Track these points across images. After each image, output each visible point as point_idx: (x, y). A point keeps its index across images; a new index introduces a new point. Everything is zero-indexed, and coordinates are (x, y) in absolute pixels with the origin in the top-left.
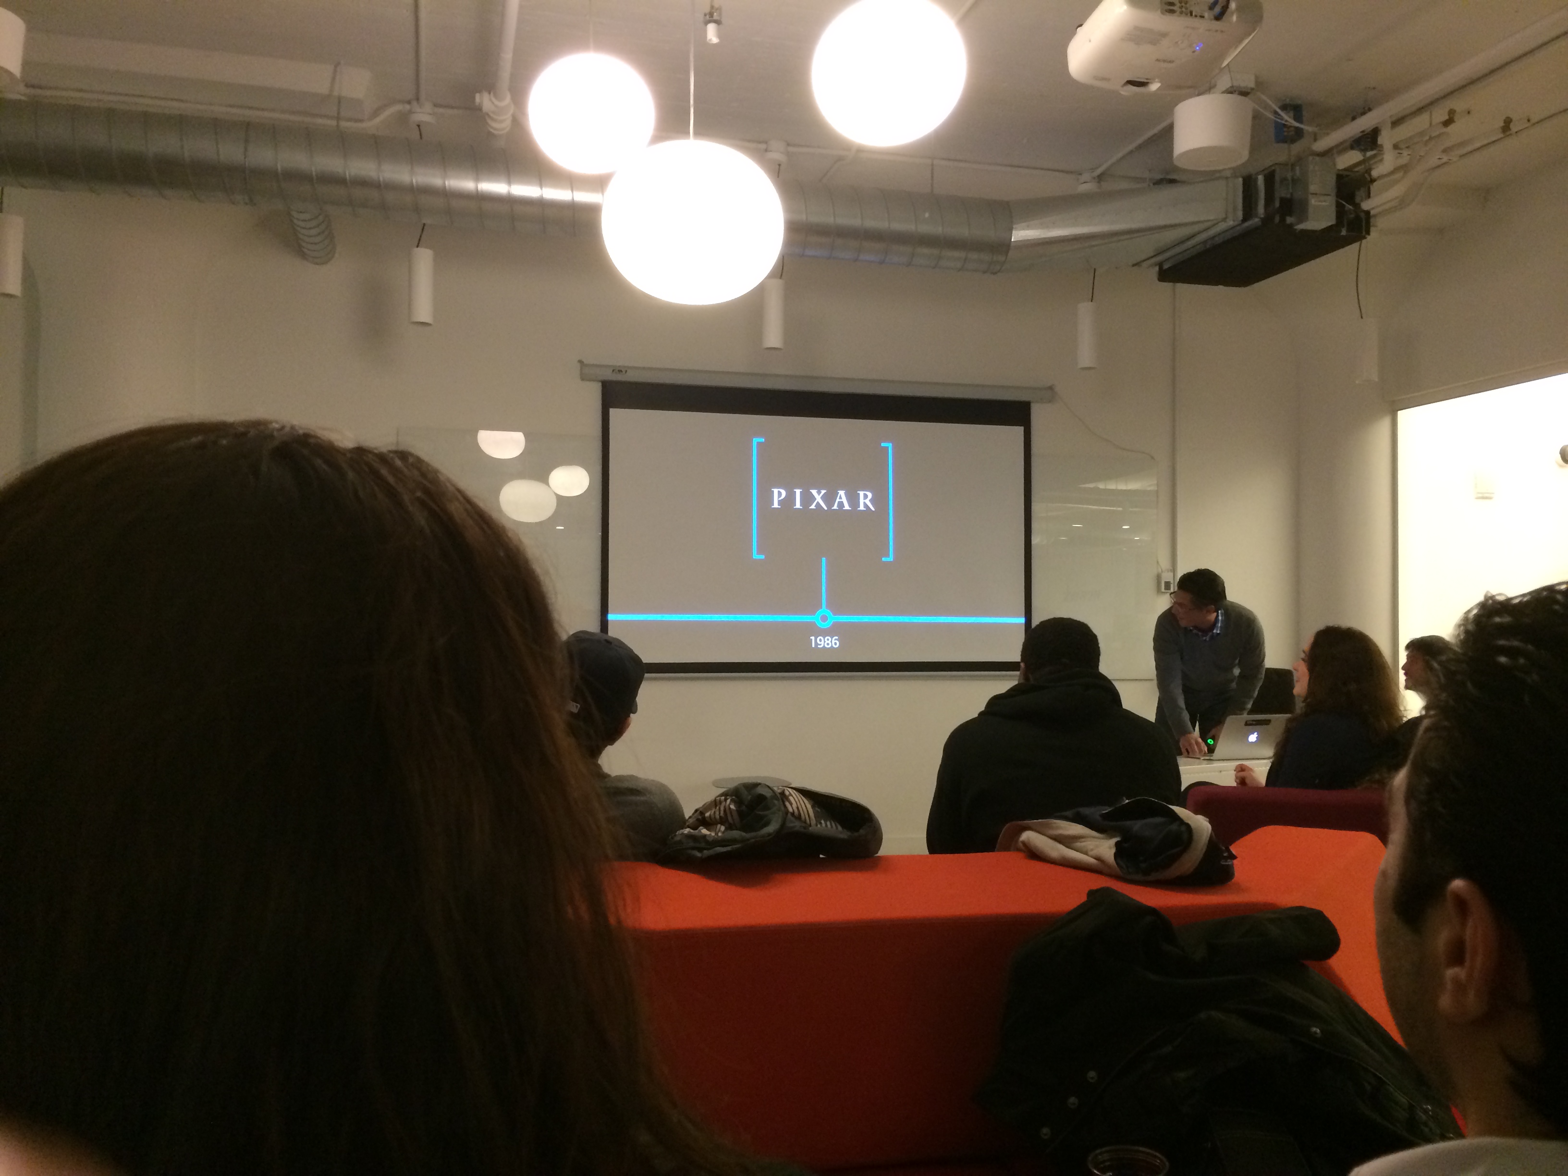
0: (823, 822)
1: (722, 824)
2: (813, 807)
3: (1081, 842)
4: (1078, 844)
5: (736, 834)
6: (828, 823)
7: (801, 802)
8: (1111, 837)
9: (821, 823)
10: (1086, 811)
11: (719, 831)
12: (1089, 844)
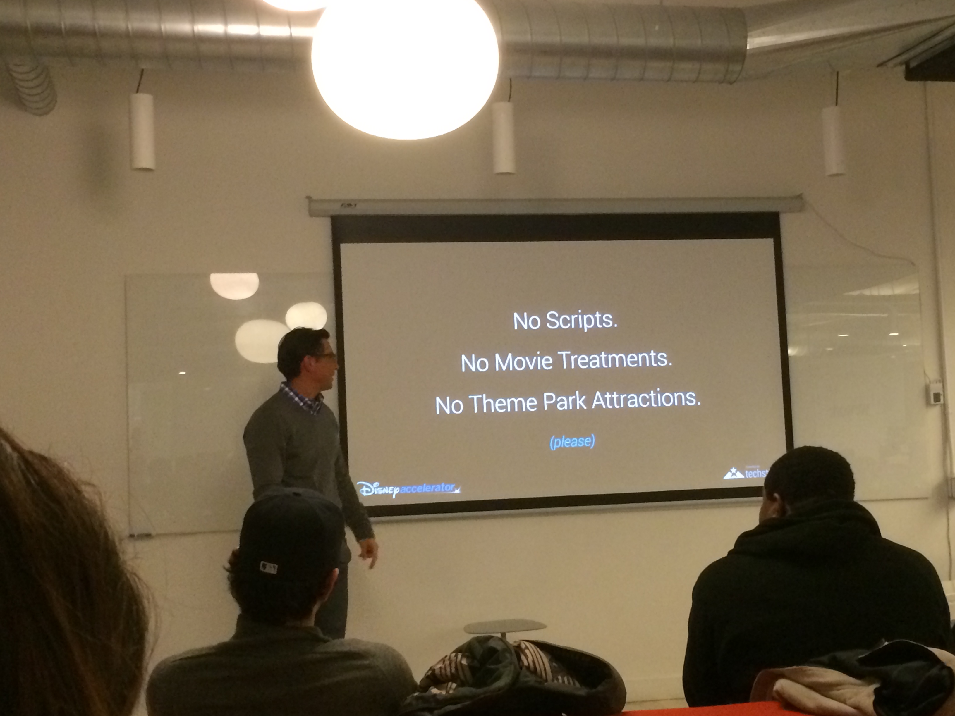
0: (560, 677)
1: (453, 681)
2: (550, 661)
3: (838, 690)
4: (835, 693)
5: (466, 690)
6: (566, 679)
7: (538, 656)
8: (870, 683)
9: (558, 679)
10: (842, 655)
11: (450, 688)
12: (846, 692)
